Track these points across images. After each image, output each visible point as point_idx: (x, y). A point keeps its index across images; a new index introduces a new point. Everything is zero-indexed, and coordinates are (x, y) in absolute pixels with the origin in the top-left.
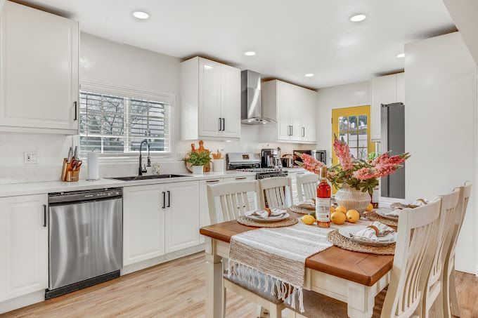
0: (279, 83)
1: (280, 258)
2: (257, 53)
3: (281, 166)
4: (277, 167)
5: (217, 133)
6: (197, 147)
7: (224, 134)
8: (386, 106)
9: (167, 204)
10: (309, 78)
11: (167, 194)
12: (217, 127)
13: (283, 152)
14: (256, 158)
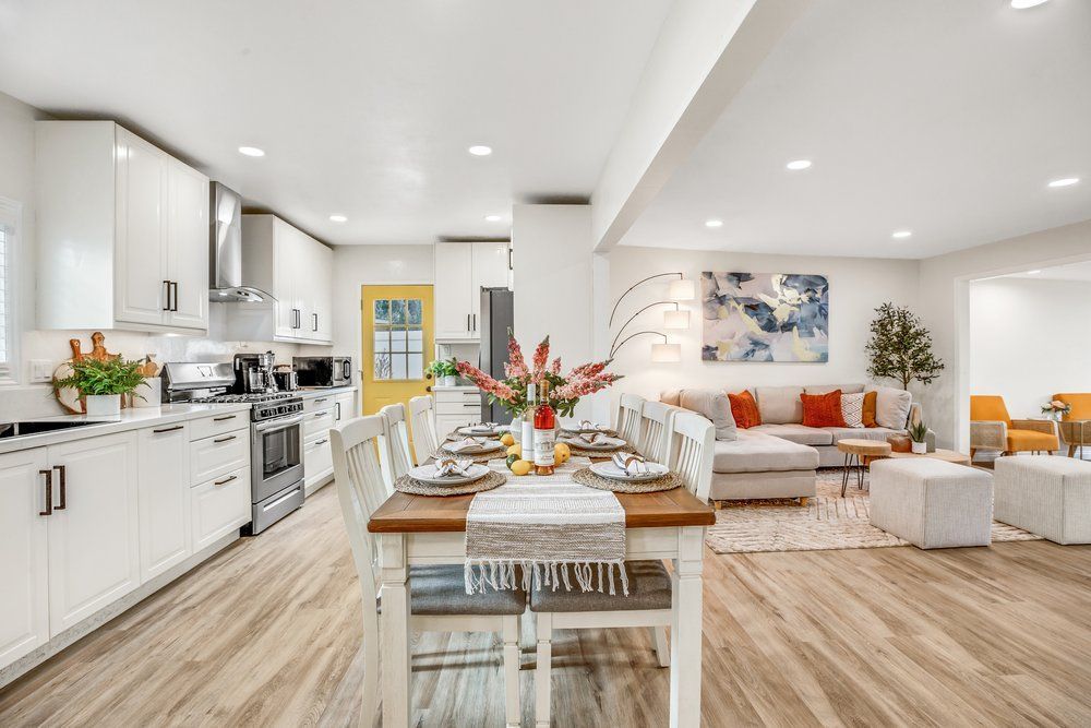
0: (277, 222)
1: (582, 527)
2: (266, 153)
3: (276, 389)
4: (269, 390)
5: (159, 317)
6: (86, 348)
7: (175, 318)
8: (487, 290)
9: (56, 502)
10: (336, 224)
11: (56, 475)
12: (160, 302)
13: (278, 360)
14: (225, 374)
